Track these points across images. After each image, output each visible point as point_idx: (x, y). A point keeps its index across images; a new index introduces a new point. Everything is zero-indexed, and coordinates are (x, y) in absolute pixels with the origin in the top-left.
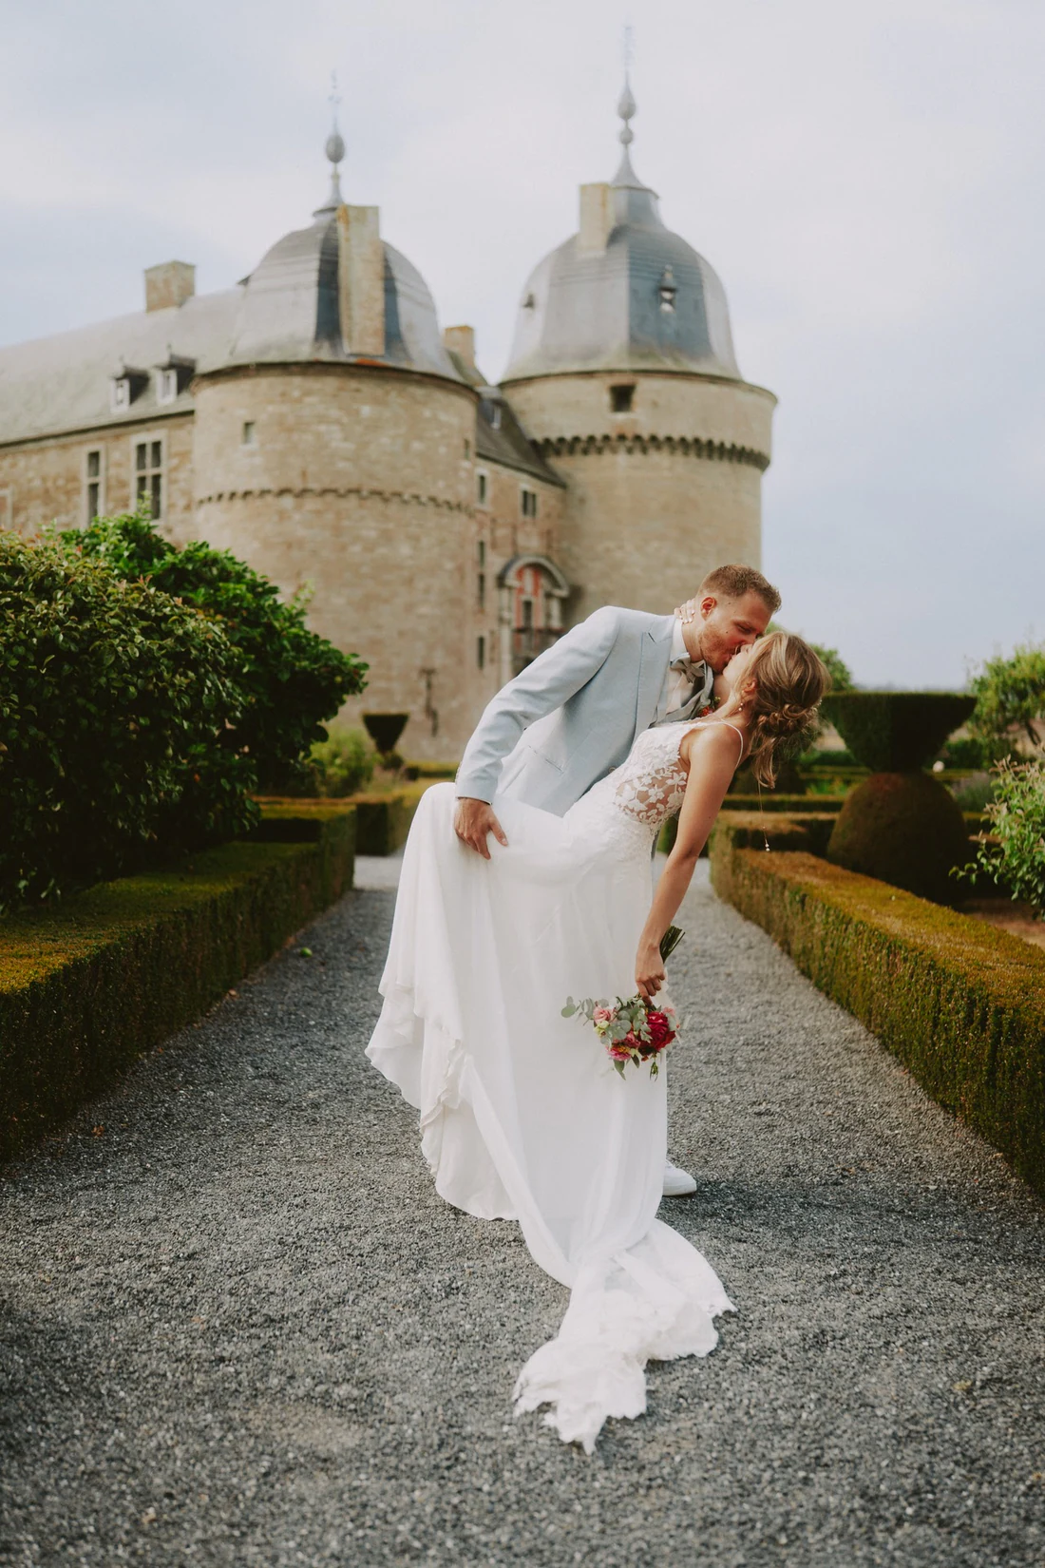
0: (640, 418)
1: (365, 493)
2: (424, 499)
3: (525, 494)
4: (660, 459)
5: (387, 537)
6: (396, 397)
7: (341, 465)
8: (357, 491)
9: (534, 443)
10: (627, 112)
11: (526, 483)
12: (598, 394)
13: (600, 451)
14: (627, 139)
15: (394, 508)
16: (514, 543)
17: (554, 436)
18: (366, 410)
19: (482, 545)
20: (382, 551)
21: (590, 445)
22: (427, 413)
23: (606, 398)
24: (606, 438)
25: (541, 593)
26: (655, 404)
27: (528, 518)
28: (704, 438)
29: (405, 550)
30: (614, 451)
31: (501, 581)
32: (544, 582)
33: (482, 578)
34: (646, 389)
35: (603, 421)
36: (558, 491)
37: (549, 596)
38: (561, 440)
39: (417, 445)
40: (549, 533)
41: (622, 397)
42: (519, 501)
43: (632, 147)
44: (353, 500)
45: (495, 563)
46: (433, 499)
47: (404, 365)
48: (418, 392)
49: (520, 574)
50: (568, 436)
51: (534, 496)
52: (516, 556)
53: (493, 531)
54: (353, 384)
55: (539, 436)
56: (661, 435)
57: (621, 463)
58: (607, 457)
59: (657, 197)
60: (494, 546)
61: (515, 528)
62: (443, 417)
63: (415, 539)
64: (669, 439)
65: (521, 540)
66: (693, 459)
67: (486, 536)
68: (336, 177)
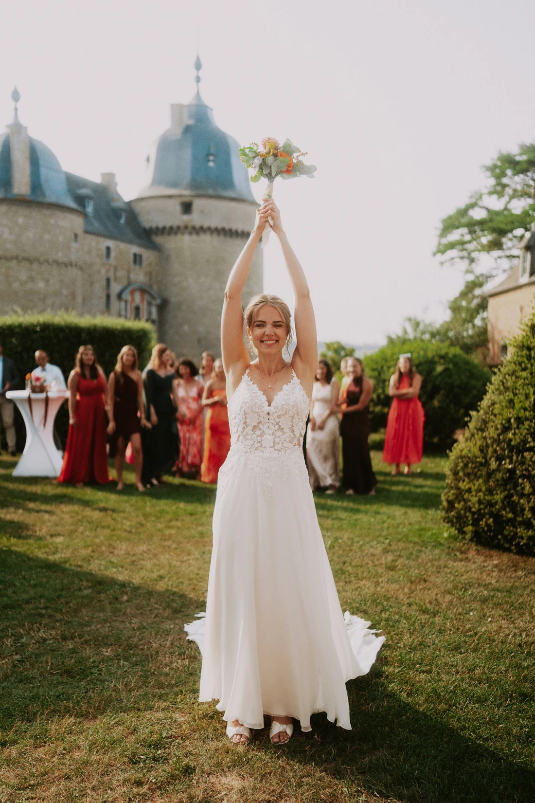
0: (195, 218)
1: (20, 258)
2: (50, 261)
3: (135, 255)
4: (206, 238)
5: (32, 279)
6: (36, 215)
7: (9, 246)
8: (17, 258)
9: (145, 230)
10: (198, 66)
11: (135, 249)
12: (175, 207)
13: (176, 234)
14: (198, 80)
15: (35, 266)
16: (128, 277)
17: (154, 225)
18: (21, 220)
19: (108, 281)
20: (29, 286)
21: (172, 231)
22: (52, 221)
23: (178, 208)
24: (179, 227)
25: (145, 303)
26: (202, 212)
27: (137, 267)
28: (227, 227)
29: (41, 285)
30: (183, 233)
31: (119, 296)
32: (147, 297)
33: (108, 297)
34: (198, 204)
35: (178, 219)
36: (156, 253)
37: (150, 304)
38: (157, 228)
39: (47, 237)
40: (150, 273)
41: (187, 208)
42: (132, 257)
43: (200, 84)
44: (14, 262)
45: (116, 288)
46: (56, 262)
47: (41, 199)
48: (48, 212)
49: (132, 293)
50: (161, 225)
51: (141, 256)
52: (129, 284)
53: (115, 273)
54: (14, 208)
55: (147, 225)
56: (206, 225)
57: (186, 240)
58: (179, 236)
59: (212, 110)
60: (116, 279)
61: (129, 272)
62: (61, 223)
63: (47, 281)
64: (209, 229)
65: (133, 277)
66: (222, 238)
67: (111, 275)
68: (16, 109)
